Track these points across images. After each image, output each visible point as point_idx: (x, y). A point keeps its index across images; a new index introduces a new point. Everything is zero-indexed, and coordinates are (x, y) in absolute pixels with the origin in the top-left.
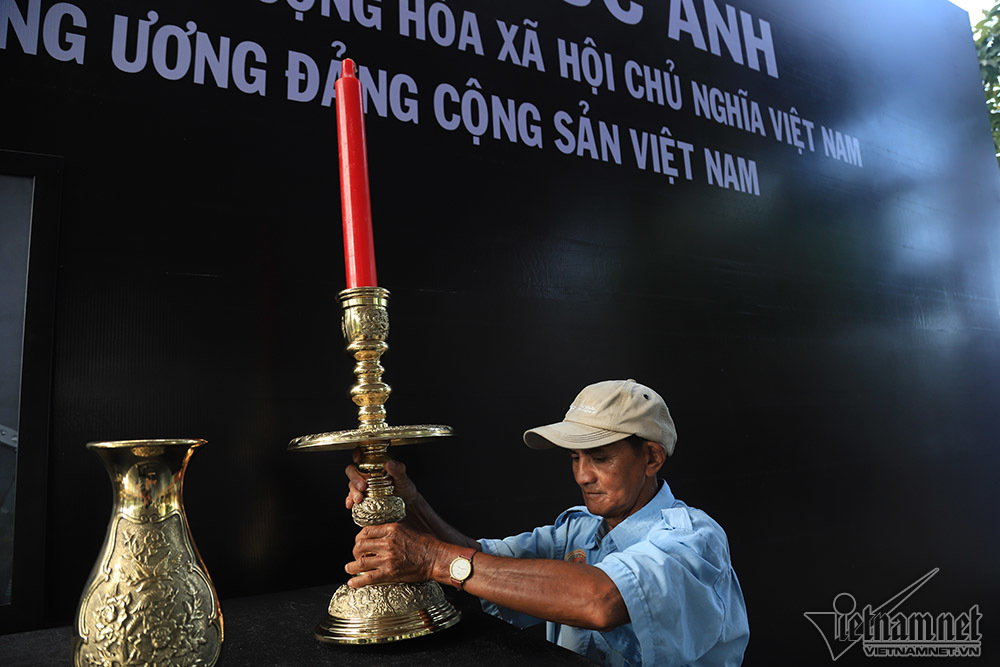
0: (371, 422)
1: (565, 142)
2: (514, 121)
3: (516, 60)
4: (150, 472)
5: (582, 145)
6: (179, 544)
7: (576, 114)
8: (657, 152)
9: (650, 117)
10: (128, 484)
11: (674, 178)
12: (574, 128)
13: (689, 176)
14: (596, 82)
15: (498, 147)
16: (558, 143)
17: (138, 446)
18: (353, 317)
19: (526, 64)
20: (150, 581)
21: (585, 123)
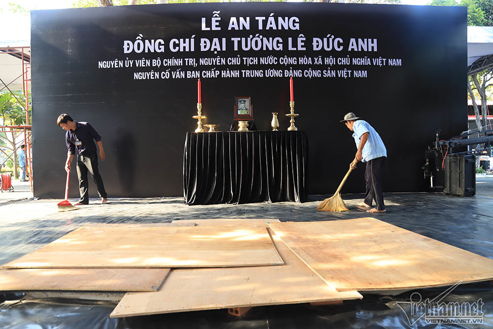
0: (292, 113)
1: (325, 75)
2: (316, 74)
3: (317, 64)
5: (328, 75)
6: (277, 119)
7: (327, 70)
8: (343, 74)
9: (342, 67)
10: (274, 115)
11: (346, 77)
12: (327, 73)
13: (350, 76)
14: (331, 64)
15: (314, 78)
18: (291, 104)
19: (319, 64)
20: (275, 121)
21: (329, 71)
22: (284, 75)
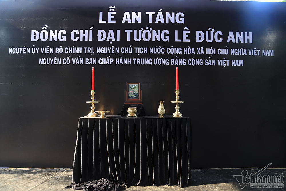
0: (177, 100)
1: (206, 64)
2: (199, 62)
3: (200, 54)
4: (161, 102)
5: (209, 64)
6: (163, 107)
7: (208, 59)
8: (222, 63)
10: (160, 103)
11: (225, 66)
12: (208, 62)
13: (228, 65)
14: (212, 54)
15: (197, 66)
16: (205, 64)
17: (161, 101)
19: (201, 54)
20: (162, 108)
21: (210, 60)
22: (170, 63)
